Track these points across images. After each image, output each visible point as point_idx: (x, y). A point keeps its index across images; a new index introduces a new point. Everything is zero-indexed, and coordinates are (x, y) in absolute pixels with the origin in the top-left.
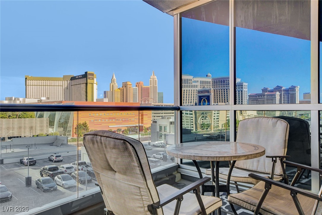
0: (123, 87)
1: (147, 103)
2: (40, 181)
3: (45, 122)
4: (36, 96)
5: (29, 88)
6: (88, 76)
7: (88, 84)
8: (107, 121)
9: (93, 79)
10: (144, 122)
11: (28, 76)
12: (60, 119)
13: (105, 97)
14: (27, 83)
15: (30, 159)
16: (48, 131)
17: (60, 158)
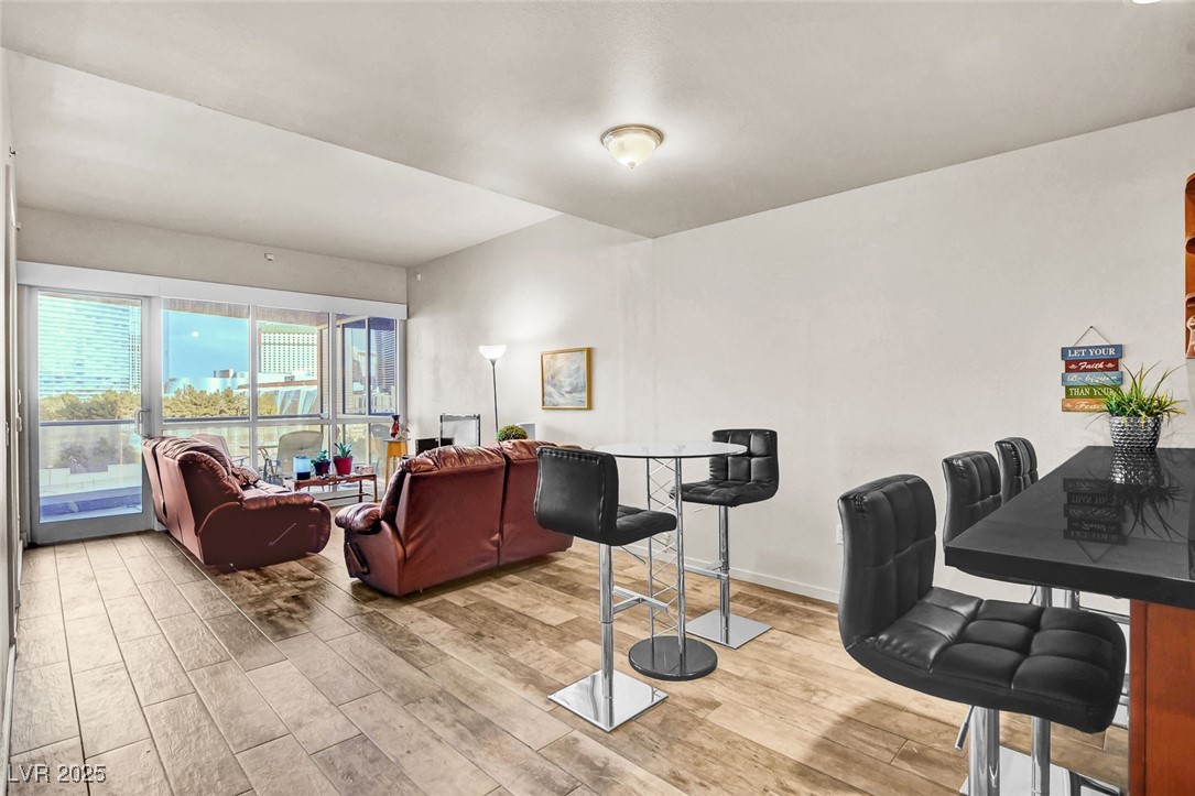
5: (267, 349)
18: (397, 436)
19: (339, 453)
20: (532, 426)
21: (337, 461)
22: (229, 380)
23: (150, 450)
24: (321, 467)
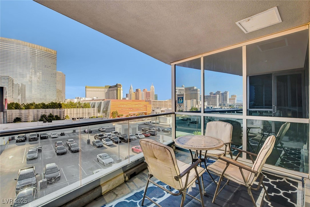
0: (136, 92)
1: (149, 100)
2: (94, 142)
3: (96, 110)
4: (91, 97)
5: (88, 92)
6: (118, 86)
7: (118, 90)
8: (128, 110)
9: (120, 87)
10: (147, 110)
11: (87, 86)
12: (103, 109)
13: (127, 97)
14: (86, 90)
15: (89, 130)
16: (97, 115)
17: (104, 129)
22: (79, 99)
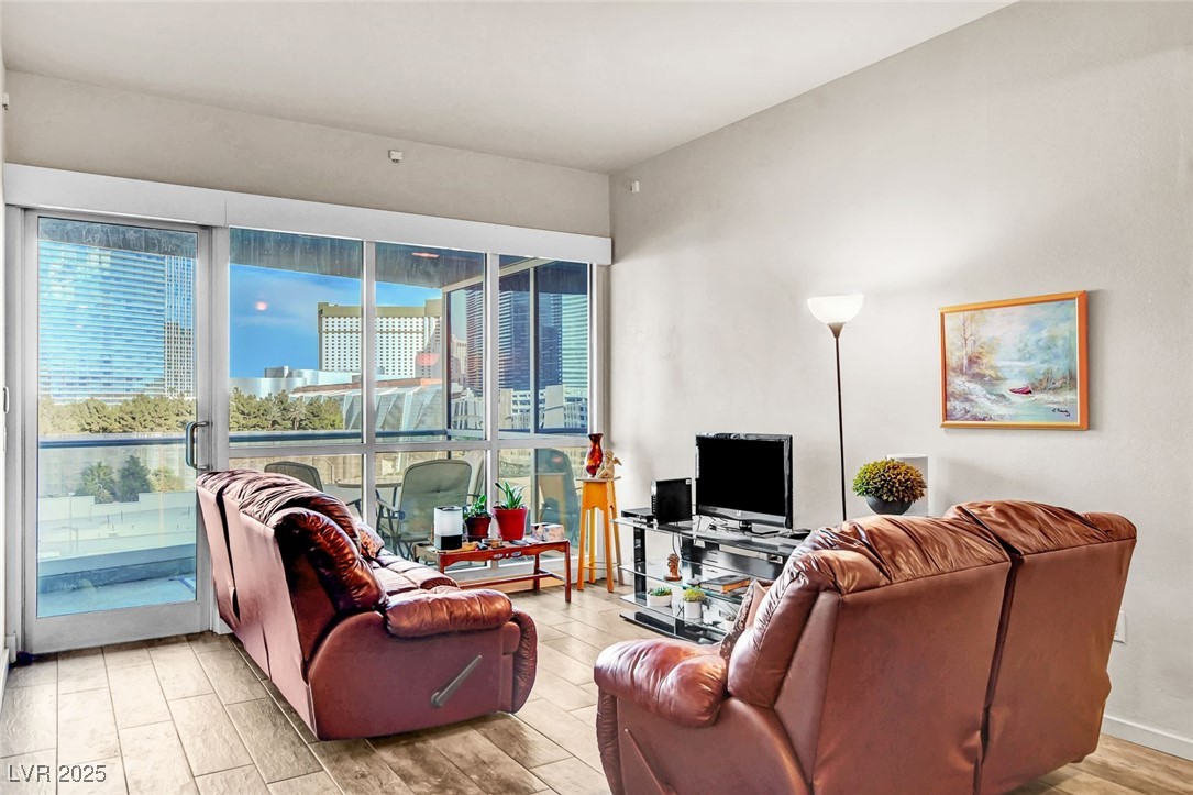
4: (348, 365)
5: (330, 339)
11: (327, 304)
14: (324, 324)
18: (599, 472)
19: (505, 502)
20: (924, 460)
21: (502, 514)
22: (283, 381)
23: (213, 496)
24: (476, 525)
